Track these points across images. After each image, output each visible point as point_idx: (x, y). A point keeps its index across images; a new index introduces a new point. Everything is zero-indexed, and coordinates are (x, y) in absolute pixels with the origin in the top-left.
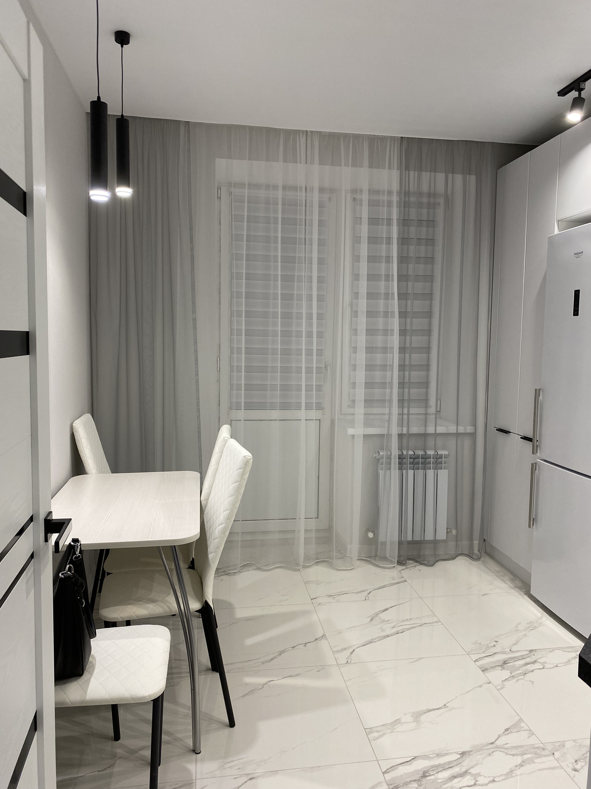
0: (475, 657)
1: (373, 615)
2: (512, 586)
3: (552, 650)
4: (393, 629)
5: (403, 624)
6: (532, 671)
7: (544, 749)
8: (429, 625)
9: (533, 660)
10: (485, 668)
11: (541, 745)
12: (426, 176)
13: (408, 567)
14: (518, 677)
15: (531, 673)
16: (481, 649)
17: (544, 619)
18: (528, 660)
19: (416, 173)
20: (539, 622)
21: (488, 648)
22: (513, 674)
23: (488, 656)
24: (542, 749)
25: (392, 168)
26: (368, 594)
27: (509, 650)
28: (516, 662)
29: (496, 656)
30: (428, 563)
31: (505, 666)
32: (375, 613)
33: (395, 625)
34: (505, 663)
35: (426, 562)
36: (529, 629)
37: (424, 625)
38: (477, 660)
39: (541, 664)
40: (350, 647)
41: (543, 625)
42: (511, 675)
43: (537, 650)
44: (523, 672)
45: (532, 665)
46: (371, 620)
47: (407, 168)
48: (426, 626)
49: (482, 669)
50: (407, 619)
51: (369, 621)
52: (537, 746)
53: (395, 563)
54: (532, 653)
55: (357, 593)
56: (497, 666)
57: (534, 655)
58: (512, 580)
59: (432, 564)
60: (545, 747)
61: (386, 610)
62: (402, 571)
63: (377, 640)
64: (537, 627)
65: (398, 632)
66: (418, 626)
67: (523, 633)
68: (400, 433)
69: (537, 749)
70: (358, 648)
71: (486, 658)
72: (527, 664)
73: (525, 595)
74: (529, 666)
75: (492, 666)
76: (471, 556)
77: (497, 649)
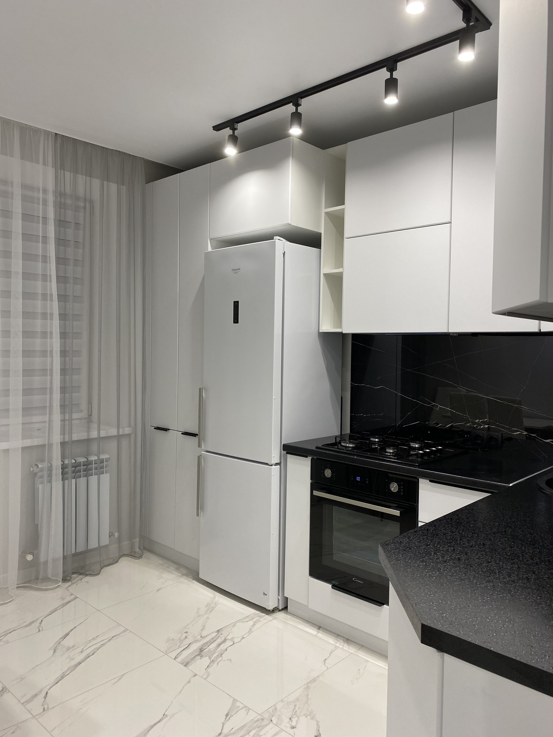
0: (174, 654)
1: (54, 645)
2: (180, 575)
3: (234, 625)
4: (82, 653)
5: (90, 645)
6: (226, 650)
7: (263, 720)
8: (118, 636)
9: (223, 639)
10: (186, 662)
11: (259, 717)
12: (81, 179)
13: (74, 582)
14: (217, 660)
15: (226, 652)
16: (176, 645)
17: (217, 598)
18: (219, 641)
19: (72, 174)
20: (214, 602)
21: (181, 641)
22: (212, 659)
23: (184, 649)
24: (261, 720)
25: (46, 165)
26: (40, 623)
27: (200, 637)
28: (210, 646)
29: (191, 646)
30: (93, 572)
31: (203, 653)
32: (55, 643)
33: (83, 649)
34: (201, 650)
35: (91, 572)
36: (209, 611)
37: (113, 639)
38: (177, 657)
39: (231, 641)
40: (41, 691)
41: (219, 604)
42: (211, 660)
43: (222, 628)
44: (219, 653)
45: (224, 644)
46: (54, 652)
47: (63, 167)
48: (116, 639)
49: (184, 664)
50: (93, 638)
51: (52, 653)
52: (256, 719)
53: (60, 581)
54: (220, 633)
55: (26, 626)
56: (196, 656)
57: (222, 634)
58: (177, 569)
59: (98, 573)
60: (262, 717)
61: (67, 635)
62: (69, 588)
63: (70, 671)
64: (214, 607)
65: (88, 655)
66: (107, 642)
67: (206, 616)
68: (62, 441)
69: (258, 722)
70: (51, 688)
71: (184, 652)
72: (219, 645)
73: (194, 581)
74: (222, 646)
75: (191, 658)
76: (133, 555)
77: (190, 639)
